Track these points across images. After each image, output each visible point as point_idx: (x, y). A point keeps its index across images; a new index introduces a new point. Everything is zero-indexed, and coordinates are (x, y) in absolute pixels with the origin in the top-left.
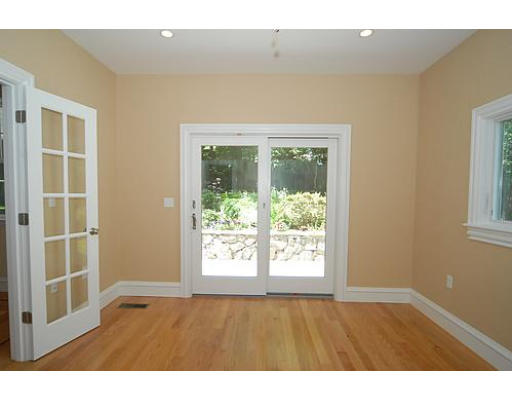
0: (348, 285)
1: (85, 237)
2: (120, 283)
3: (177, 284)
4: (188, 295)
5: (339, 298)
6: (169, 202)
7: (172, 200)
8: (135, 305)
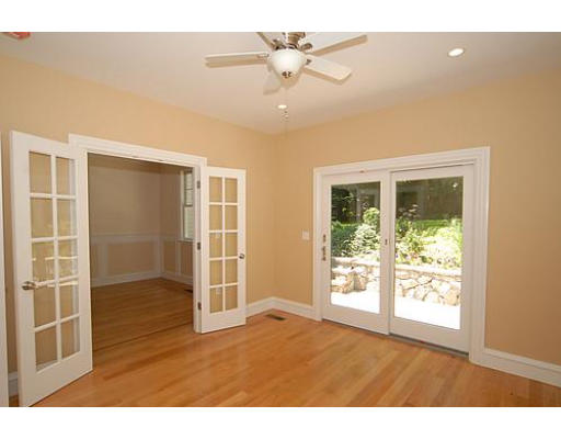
0: (486, 345)
1: (236, 260)
2: (273, 298)
3: (309, 307)
4: (319, 319)
5: (473, 359)
6: (306, 236)
7: (308, 234)
8: (276, 317)
